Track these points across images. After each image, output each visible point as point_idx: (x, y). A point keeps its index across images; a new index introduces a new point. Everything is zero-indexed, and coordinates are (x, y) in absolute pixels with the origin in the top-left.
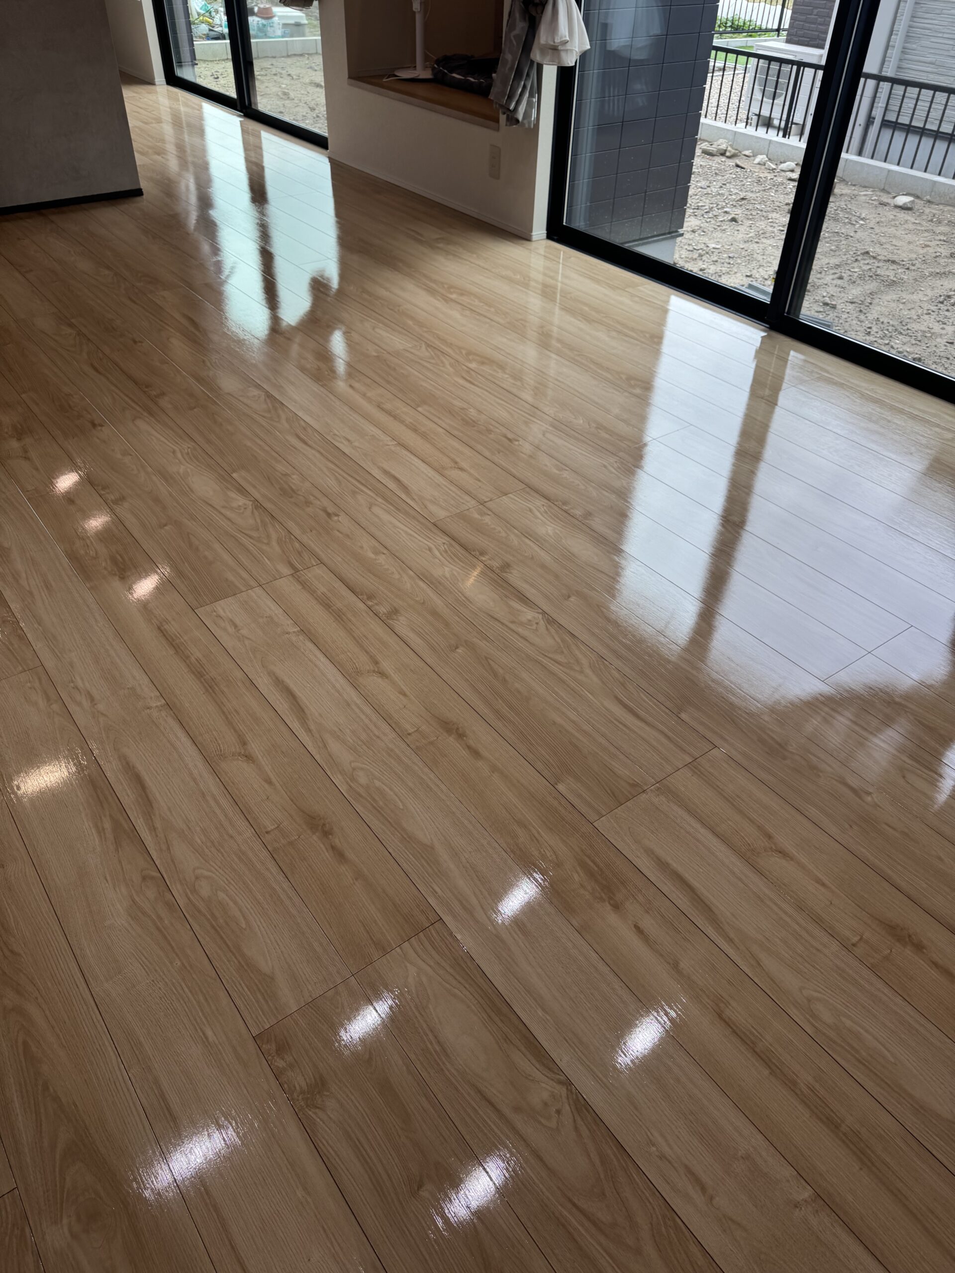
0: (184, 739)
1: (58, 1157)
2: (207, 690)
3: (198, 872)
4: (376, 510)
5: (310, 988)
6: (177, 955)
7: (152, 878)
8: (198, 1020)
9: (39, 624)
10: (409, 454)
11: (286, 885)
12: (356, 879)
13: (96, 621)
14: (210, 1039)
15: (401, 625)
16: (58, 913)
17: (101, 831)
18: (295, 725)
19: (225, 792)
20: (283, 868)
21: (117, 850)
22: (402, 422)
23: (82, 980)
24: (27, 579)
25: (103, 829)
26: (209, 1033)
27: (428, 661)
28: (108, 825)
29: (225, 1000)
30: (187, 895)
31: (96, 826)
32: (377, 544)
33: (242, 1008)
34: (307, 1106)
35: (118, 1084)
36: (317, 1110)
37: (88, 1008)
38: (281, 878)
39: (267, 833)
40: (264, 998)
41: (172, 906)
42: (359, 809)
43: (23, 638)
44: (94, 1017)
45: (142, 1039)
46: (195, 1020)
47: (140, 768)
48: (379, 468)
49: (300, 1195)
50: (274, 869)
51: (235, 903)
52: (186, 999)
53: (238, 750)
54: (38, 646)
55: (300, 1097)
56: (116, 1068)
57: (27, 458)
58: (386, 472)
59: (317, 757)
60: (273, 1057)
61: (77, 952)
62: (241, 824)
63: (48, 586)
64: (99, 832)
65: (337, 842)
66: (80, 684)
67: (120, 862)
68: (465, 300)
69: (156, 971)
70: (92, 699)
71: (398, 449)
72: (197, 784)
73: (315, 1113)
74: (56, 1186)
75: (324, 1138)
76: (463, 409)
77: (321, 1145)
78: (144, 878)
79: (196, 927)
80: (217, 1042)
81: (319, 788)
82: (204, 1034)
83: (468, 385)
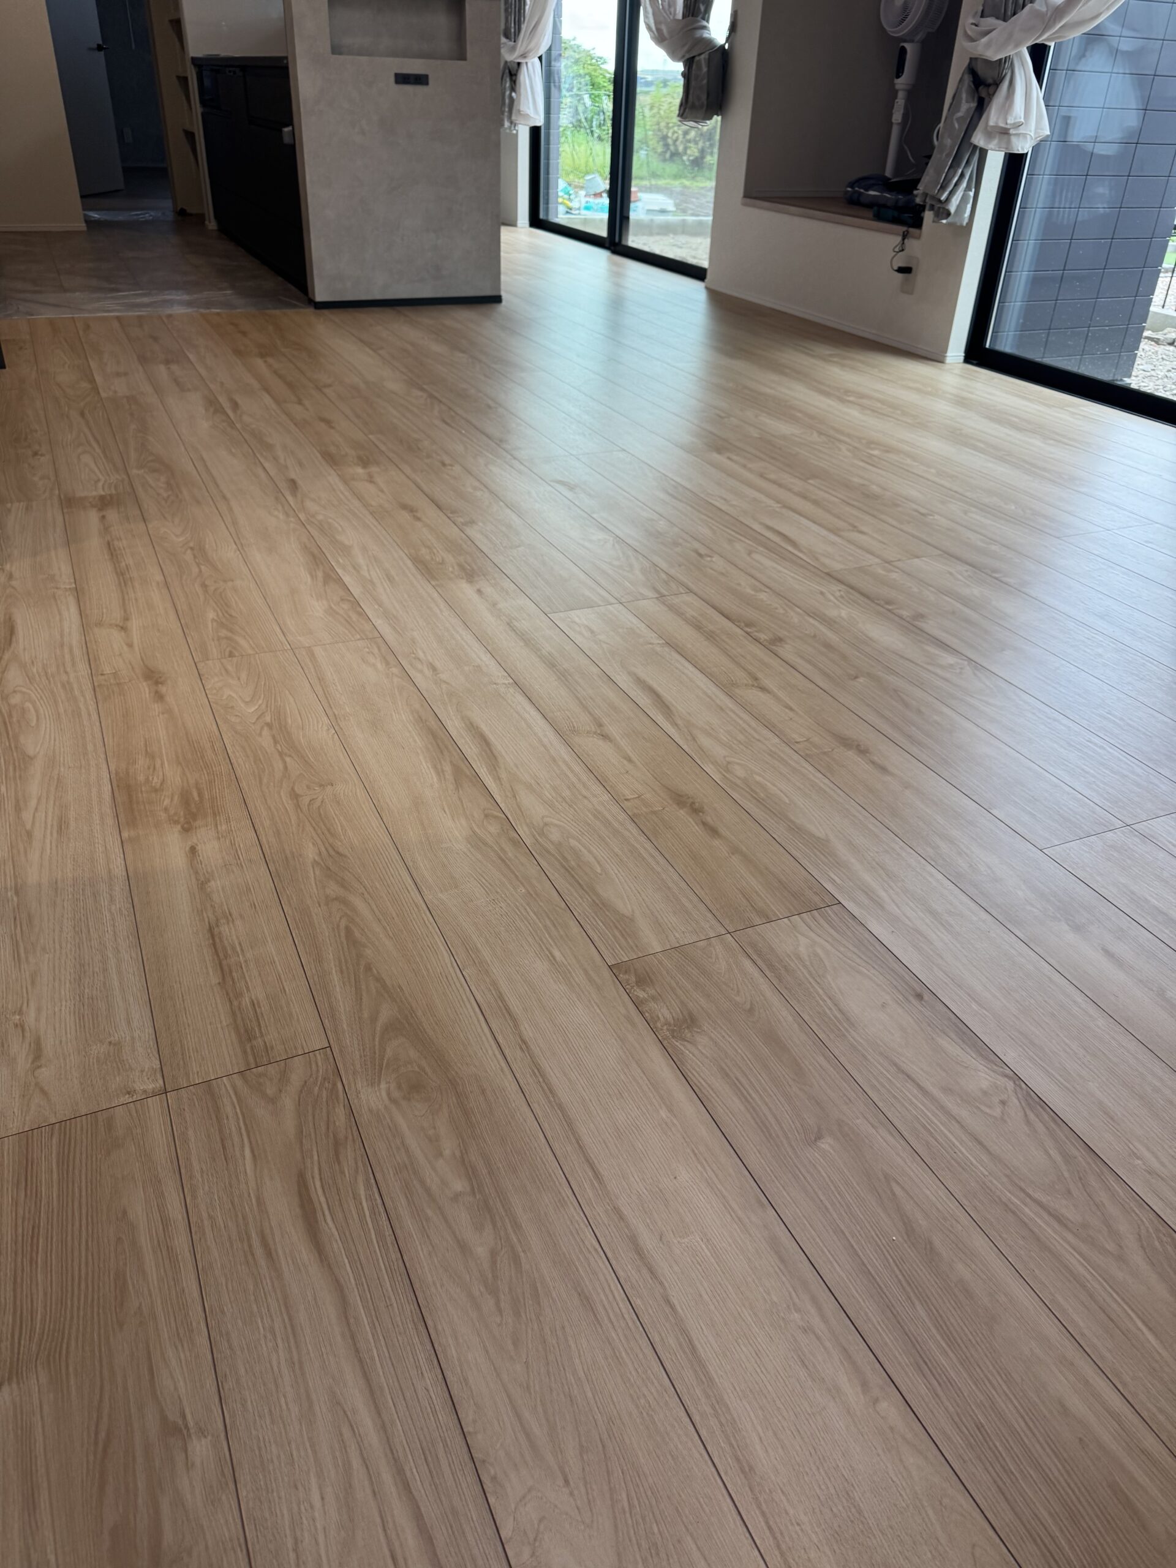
0: (533, 712)
1: (378, 1029)
2: (559, 678)
3: (547, 820)
4: (757, 556)
5: (677, 935)
6: (522, 883)
7: (496, 817)
8: (545, 941)
9: (380, 606)
10: (797, 516)
11: (648, 845)
12: (733, 854)
13: (441, 610)
14: (558, 959)
15: (787, 651)
16: (391, 830)
17: (440, 773)
18: (660, 719)
19: (579, 761)
20: (645, 831)
21: (457, 789)
22: (790, 490)
23: (413, 886)
24: (368, 570)
25: (443, 771)
26: (557, 954)
27: (821, 685)
28: (448, 768)
29: (575, 929)
30: (534, 836)
31: (435, 767)
32: (757, 584)
33: (595, 938)
34: (673, 1037)
35: (450, 978)
36: (686, 1043)
37: (419, 911)
38: (642, 839)
39: (626, 800)
40: (623, 936)
41: (518, 842)
42: (735, 795)
43: (363, 614)
44: (426, 919)
45: (479, 946)
46: (541, 940)
47: (484, 728)
48: (761, 523)
49: (664, 1116)
50: (635, 831)
51: (590, 851)
52: (531, 922)
53: (593, 729)
54: (379, 622)
55: (665, 1028)
56: (449, 965)
57: (372, 482)
58: (769, 528)
59: (685, 747)
60: (632, 987)
61: (410, 864)
62: (597, 789)
63: (390, 578)
64: (438, 774)
65: (709, 819)
66: (421, 655)
67: (460, 799)
68: (865, 401)
69: (497, 892)
70: (434, 669)
71: (784, 511)
72: (548, 750)
73: (684, 1045)
74: (375, 1053)
75: (694, 1069)
76: (863, 485)
77: (689, 1074)
78: (486, 816)
79: (543, 863)
80: (566, 963)
81: (687, 773)
82: (551, 953)
83: (870, 467)
